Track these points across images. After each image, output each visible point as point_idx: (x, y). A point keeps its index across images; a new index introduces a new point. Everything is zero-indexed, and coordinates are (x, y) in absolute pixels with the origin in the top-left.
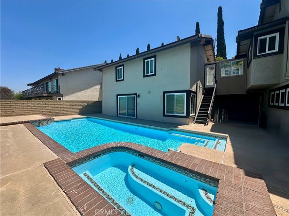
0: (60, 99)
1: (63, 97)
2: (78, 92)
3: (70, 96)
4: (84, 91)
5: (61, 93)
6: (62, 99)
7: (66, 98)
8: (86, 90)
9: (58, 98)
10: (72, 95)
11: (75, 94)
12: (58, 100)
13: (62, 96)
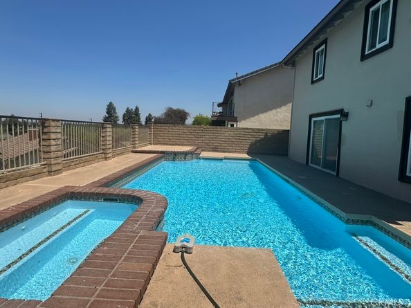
0: (232, 125)
1: (237, 122)
2: (262, 113)
3: (247, 120)
4: (274, 111)
5: (235, 116)
6: (235, 126)
7: (242, 124)
8: (279, 110)
9: (230, 123)
10: (251, 119)
11: (256, 117)
12: (229, 126)
13: (236, 120)
